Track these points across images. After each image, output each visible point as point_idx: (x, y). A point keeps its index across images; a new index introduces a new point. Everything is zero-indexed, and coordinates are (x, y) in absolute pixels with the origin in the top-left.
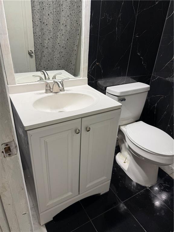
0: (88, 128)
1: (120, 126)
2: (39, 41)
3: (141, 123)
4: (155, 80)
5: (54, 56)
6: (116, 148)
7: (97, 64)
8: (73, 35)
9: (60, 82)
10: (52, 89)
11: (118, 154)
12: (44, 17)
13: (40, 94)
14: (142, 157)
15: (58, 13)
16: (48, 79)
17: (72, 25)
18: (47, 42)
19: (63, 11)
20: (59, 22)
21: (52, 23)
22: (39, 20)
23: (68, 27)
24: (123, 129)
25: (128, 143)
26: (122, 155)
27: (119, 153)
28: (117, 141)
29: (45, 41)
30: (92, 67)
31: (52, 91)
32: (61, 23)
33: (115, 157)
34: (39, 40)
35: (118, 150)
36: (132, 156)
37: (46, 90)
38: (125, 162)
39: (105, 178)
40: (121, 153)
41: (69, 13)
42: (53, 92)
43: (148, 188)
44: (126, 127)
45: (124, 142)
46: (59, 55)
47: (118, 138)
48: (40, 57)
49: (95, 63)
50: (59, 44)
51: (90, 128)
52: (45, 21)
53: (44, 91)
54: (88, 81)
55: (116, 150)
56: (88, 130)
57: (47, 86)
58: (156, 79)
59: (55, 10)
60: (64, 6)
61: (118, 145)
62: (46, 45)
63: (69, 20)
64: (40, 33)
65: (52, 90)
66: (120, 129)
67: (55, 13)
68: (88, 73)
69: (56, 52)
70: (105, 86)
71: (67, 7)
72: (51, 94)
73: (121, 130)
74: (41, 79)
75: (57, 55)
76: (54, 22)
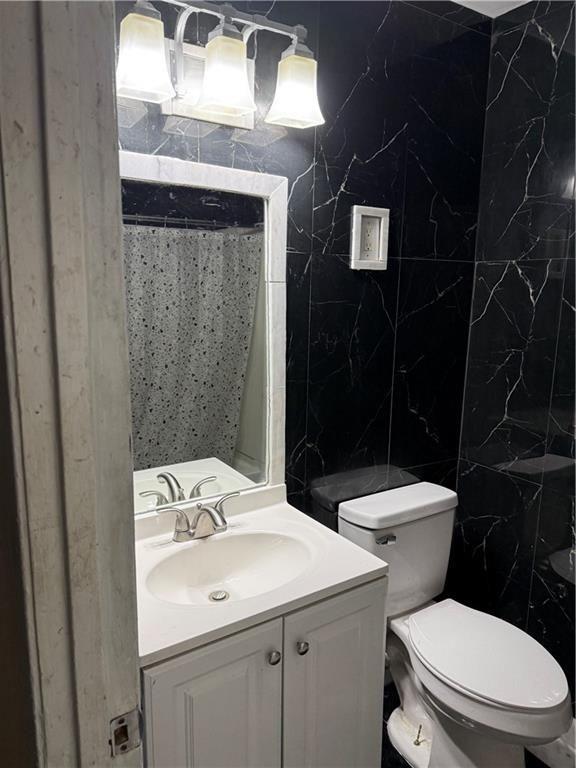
0: (303, 645)
1: (389, 620)
2: (138, 374)
3: (450, 605)
4: (467, 472)
5: (181, 409)
6: (385, 694)
7: (309, 445)
8: (231, 351)
9: (215, 508)
10: (194, 528)
11: (395, 714)
12: (156, 313)
13: (162, 545)
14: (468, 720)
15: (193, 302)
16: (180, 499)
17: (229, 328)
18: (159, 374)
19: (204, 296)
20: (194, 322)
21: (176, 328)
22: (141, 322)
23: (220, 334)
24: (401, 627)
25: (419, 675)
26: (404, 718)
27: (397, 709)
28: (386, 668)
29: (155, 371)
30: (296, 455)
31: (194, 534)
32: (201, 325)
33: (385, 726)
34: (140, 369)
35: (392, 700)
36: (436, 719)
37: (178, 532)
38: (417, 743)
40: (402, 709)
41: (221, 301)
42: (196, 536)
44: (406, 621)
45: (406, 673)
46: (193, 405)
47: (388, 659)
48: (139, 414)
49: (303, 444)
50: (193, 375)
51: (307, 644)
52: (158, 324)
53: (171, 535)
54: (288, 492)
55: (385, 699)
56: (302, 650)
57: (179, 521)
58: (472, 469)
59: (183, 297)
60: (207, 286)
61: (389, 681)
62: (157, 381)
63: (222, 316)
64: (143, 352)
65: (192, 531)
66: (392, 628)
67: (183, 304)
68: (286, 470)
69: (185, 398)
70: (334, 500)
71: (216, 288)
72: (192, 543)
73: (395, 631)
74: (161, 500)
75: (188, 404)
76: (181, 323)
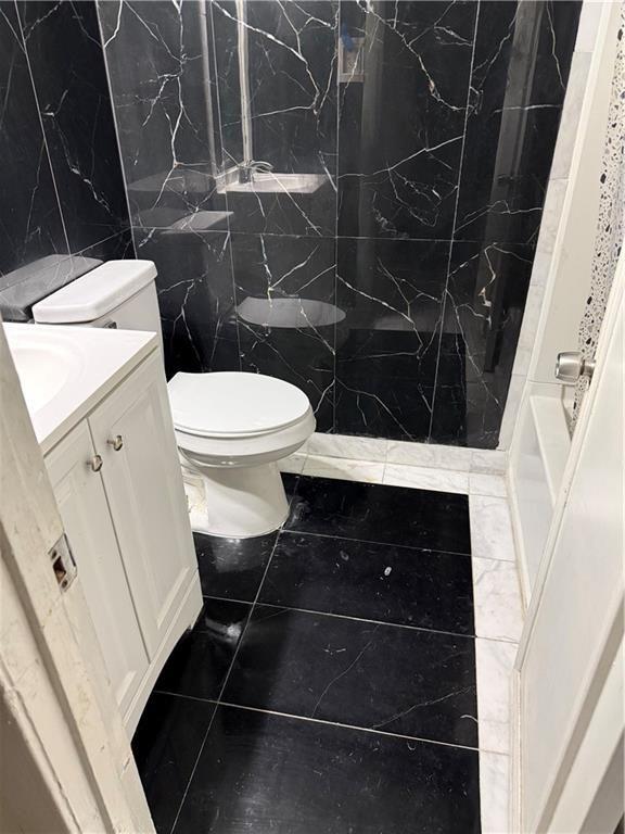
4: (146, 241)
39: (187, 570)
43: (282, 531)
58: (150, 236)
